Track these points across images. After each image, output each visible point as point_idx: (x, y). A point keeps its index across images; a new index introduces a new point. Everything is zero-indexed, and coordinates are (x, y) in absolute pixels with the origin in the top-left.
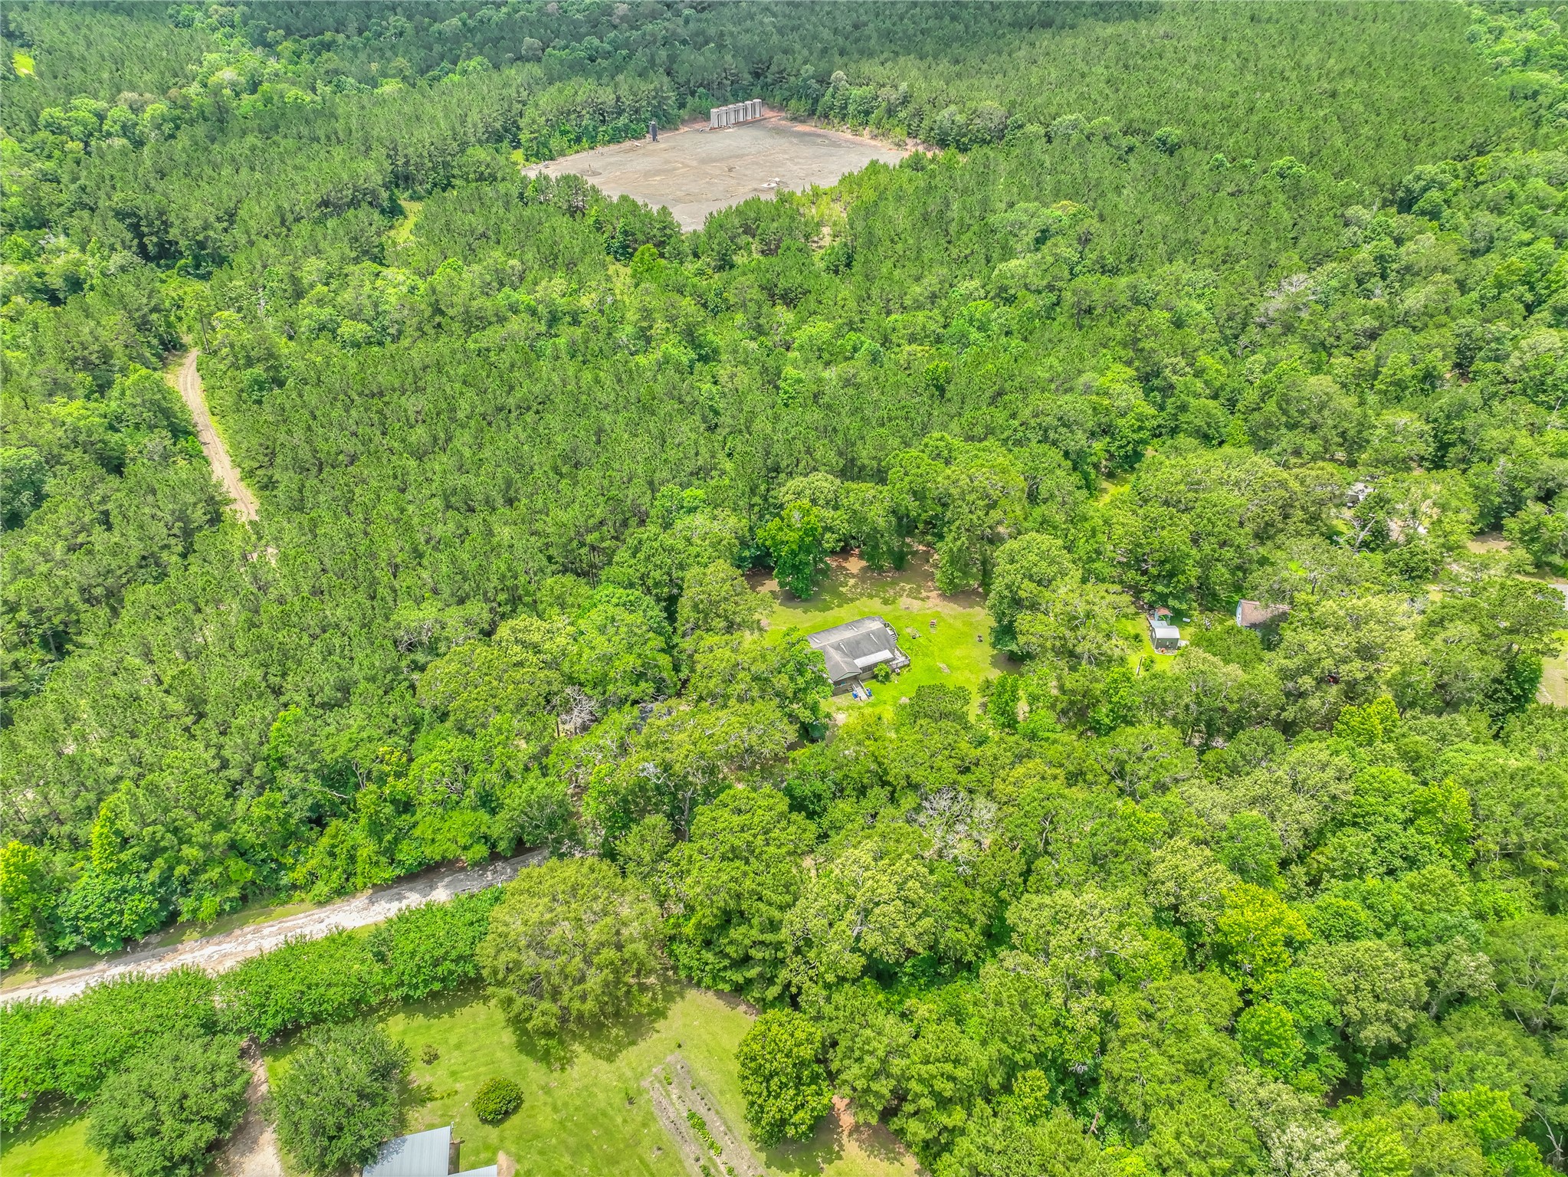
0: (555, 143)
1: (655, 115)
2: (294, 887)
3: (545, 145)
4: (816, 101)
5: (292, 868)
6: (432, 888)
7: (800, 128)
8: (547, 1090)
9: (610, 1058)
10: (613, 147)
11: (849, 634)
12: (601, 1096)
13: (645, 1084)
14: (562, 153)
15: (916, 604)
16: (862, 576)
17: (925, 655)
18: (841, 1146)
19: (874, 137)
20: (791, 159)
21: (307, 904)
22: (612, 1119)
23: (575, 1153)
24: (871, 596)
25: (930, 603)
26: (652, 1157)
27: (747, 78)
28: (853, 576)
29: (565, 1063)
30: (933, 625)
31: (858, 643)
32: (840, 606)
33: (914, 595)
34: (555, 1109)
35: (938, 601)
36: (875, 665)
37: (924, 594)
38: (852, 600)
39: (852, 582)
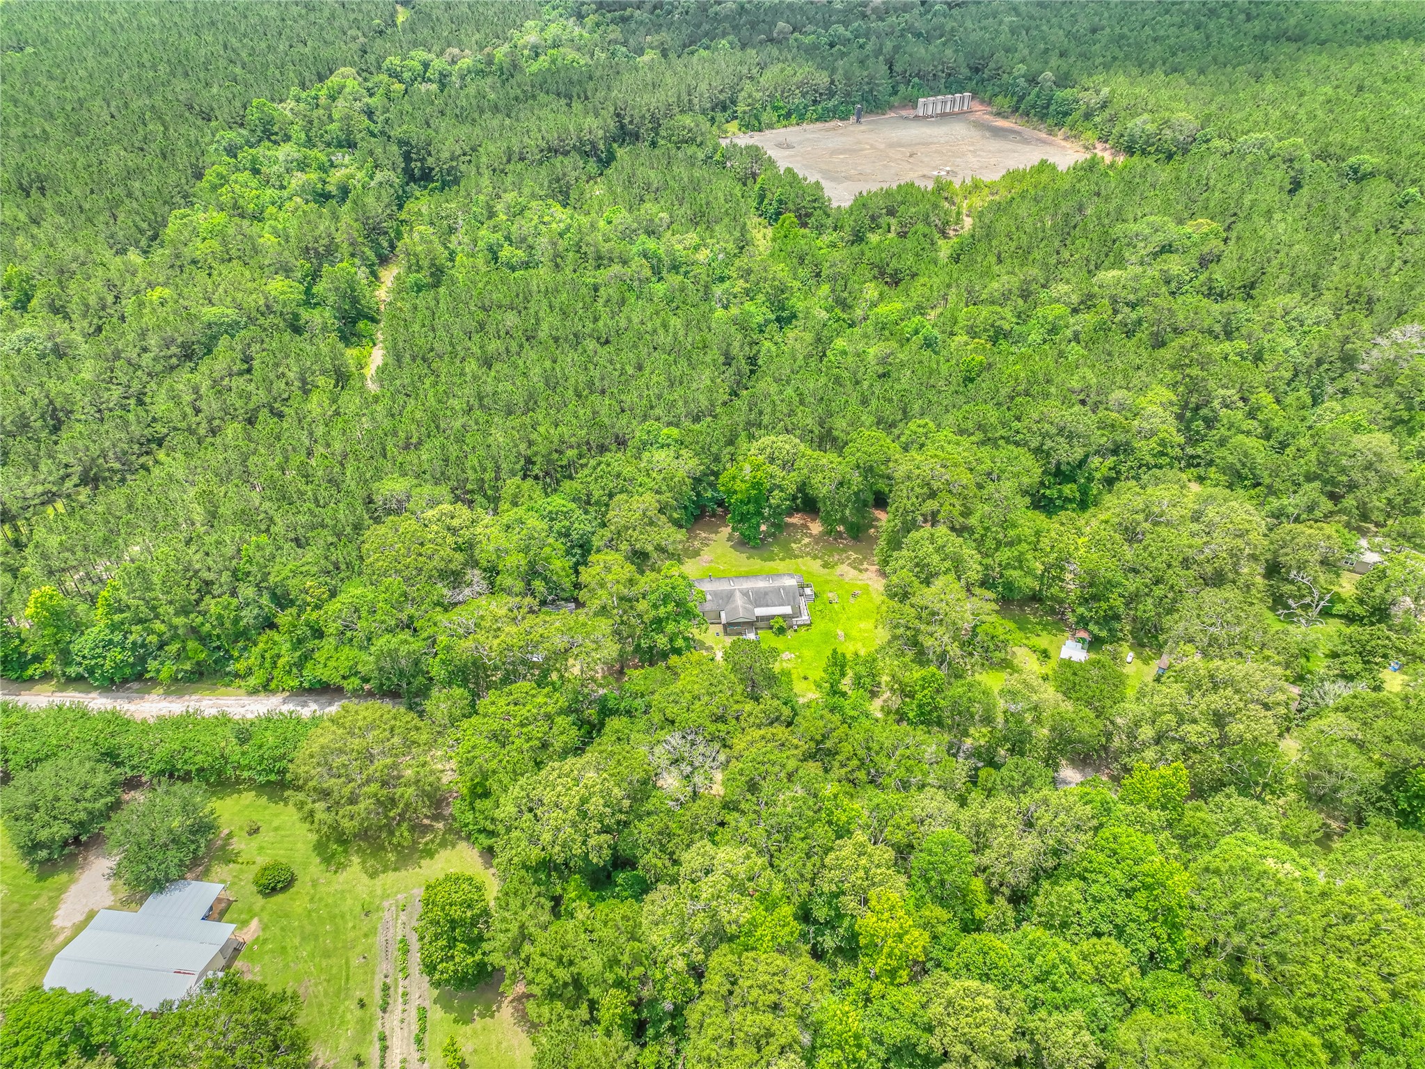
0: (765, 118)
1: (864, 98)
2: (237, 675)
3: (757, 118)
4: (1021, 99)
5: (237, 660)
6: (330, 704)
7: (1000, 123)
8: (315, 883)
9: (373, 875)
10: (819, 125)
11: (761, 584)
12: (349, 902)
13: (386, 904)
14: (770, 126)
15: (853, 573)
16: (817, 540)
17: (831, 620)
18: (499, 1008)
19: (1066, 139)
20: (974, 152)
21: (243, 691)
22: (346, 922)
23: (304, 939)
24: (815, 557)
25: (865, 575)
26: (356, 962)
27: (965, 71)
28: (811, 535)
29: (341, 867)
30: (854, 595)
31: (766, 594)
32: (782, 560)
33: (856, 566)
34: (312, 900)
35: (873, 575)
36: (773, 617)
37: (865, 566)
38: (796, 557)
39: (806, 540)
